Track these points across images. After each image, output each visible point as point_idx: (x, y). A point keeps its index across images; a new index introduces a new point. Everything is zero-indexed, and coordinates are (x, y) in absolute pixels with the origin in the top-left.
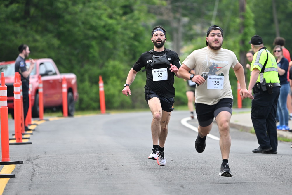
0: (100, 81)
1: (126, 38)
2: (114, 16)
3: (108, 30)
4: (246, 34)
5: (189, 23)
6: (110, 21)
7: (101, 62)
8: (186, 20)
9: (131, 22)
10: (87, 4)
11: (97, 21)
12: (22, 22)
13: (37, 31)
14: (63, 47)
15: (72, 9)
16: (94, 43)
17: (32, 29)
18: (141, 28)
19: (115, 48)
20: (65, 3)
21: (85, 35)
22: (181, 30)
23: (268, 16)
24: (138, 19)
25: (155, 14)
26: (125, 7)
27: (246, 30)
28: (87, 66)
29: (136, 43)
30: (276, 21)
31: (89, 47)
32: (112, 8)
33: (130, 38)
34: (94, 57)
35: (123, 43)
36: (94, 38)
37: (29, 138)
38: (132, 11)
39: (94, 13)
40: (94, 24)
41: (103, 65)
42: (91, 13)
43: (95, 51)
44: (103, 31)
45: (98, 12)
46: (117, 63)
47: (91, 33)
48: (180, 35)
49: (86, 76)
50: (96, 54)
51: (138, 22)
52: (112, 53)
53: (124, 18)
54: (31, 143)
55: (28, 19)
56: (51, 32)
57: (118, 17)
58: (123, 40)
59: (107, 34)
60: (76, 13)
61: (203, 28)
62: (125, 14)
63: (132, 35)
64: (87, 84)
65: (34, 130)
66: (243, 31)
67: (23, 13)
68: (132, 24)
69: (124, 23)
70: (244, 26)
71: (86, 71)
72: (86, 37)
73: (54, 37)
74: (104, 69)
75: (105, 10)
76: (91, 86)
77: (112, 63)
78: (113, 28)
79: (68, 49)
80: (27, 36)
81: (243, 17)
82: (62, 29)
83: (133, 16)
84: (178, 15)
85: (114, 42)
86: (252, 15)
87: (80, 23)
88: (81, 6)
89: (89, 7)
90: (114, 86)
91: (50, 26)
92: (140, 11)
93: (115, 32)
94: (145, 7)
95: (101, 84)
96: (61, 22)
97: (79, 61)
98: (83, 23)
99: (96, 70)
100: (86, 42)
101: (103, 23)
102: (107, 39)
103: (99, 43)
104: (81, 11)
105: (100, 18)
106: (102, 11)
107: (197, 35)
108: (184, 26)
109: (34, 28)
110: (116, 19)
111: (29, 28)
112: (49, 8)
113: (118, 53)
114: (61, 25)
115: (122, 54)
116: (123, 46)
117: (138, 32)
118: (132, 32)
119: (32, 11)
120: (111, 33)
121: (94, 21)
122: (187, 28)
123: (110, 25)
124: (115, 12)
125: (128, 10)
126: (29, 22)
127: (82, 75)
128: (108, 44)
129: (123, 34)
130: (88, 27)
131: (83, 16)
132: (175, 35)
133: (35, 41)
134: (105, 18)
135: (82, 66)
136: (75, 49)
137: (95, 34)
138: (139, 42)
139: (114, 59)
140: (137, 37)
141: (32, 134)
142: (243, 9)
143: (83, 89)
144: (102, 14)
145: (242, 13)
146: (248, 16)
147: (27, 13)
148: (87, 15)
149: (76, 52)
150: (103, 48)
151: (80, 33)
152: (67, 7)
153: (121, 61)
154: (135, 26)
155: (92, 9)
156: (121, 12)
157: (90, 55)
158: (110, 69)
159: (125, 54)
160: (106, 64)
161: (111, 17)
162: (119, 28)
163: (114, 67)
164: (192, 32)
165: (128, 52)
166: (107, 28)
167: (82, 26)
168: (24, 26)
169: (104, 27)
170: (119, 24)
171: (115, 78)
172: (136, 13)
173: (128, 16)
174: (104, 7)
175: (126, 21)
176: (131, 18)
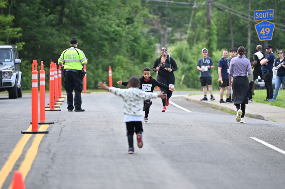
0: (109, 70)
1: (128, 40)
2: (120, 25)
3: (116, 35)
4: (210, 40)
5: (172, 31)
6: (118, 29)
7: (111, 56)
8: (170, 29)
9: (132, 29)
10: (102, 16)
11: (109, 28)
12: (57, 28)
13: (67, 34)
14: (85, 45)
15: (92, 19)
16: (106, 43)
17: (63, 32)
18: (139, 34)
19: (120, 47)
20: (87, 15)
21: (100, 37)
22: (166, 36)
23: (226, 28)
24: (137, 28)
25: (149, 24)
26: (128, 19)
27: (211, 37)
28: (101, 59)
29: (135, 44)
30: (232, 32)
31: (103, 45)
32: (119, 20)
33: (131, 40)
34: (106, 52)
35: (126, 44)
36: (106, 39)
37: (59, 107)
38: (133, 22)
39: (107, 23)
40: (107, 30)
41: (112, 58)
42: (105, 23)
43: (107, 49)
44: (112, 35)
45: (110, 22)
46: (121, 57)
47: (104, 36)
48: (166, 39)
49: (100, 66)
50: (107, 51)
51: (137, 30)
52: (118, 51)
53: (127, 26)
54: (60, 110)
55: (61, 26)
56: (77, 35)
57: (123, 26)
58: (126, 42)
59: (115, 37)
60: (94, 22)
61: (181, 35)
62: (128, 24)
63: (133, 38)
64: (100, 70)
65: (63, 101)
66: (209, 39)
67: (58, 21)
68: (133, 31)
69: (127, 30)
70: (209, 34)
71: (100, 62)
72: (101, 39)
73: (79, 38)
74: (112, 61)
75: (115, 20)
76: (103, 73)
77: (118, 57)
78: (120, 34)
79: (88, 47)
80: (60, 37)
81: (209, 28)
82: (84, 33)
83: (134, 25)
84: (164, 26)
85: (120, 43)
86: (216, 27)
87: (97, 29)
88: (98, 17)
89: (104, 18)
90: (119, 73)
91: (77, 31)
92: (138, 22)
93: (121, 36)
94: (142, 20)
95: (110, 72)
96: (84, 28)
97: (95, 55)
98: (99, 29)
99: (107, 62)
100: (100, 42)
101: (112, 30)
102: (115, 41)
103: (110, 43)
104: (98, 21)
105: (111, 26)
106: (112, 22)
107: (177, 40)
108: (169, 33)
109: (65, 32)
110: (122, 27)
111: (61, 32)
112: (75, 18)
113: (123, 50)
114: (84, 30)
115: (125, 52)
116: (126, 46)
117: (137, 36)
118: (132, 36)
119: (64, 20)
120: (118, 36)
121: (106, 28)
122: (171, 35)
123: (118, 31)
124: (121, 23)
125: (130, 21)
126: (62, 28)
127: (98, 65)
128: (116, 44)
129: (126, 37)
130: (102, 32)
131: (99, 25)
132: (162, 39)
133: (66, 40)
134: (114, 26)
135: (97, 59)
136: (93, 47)
137: (107, 37)
138: (137, 43)
139: (120, 54)
140: (136, 40)
141: (61, 104)
142: (209, 23)
143: (98, 74)
144: (112, 23)
145: (209, 26)
146: (212, 28)
147: (61, 21)
148: (102, 24)
149: (93, 49)
150: (113, 46)
151: (97, 36)
152: (89, 18)
153: (125, 56)
154: (135, 32)
155: (106, 20)
156: (125, 22)
157: (104, 51)
158: (116, 61)
159: (127, 51)
160: (114, 57)
161: (118, 26)
162: (124, 34)
163: (119, 60)
164: (174, 38)
165: (129, 50)
166: (116, 33)
167: (98, 31)
168: (59, 30)
169: (114, 32)
170: (123, 31)
171: (120, 67)
172: (136, 23)
173: (130, 25)
174: (114, 18)
175: (129, 28)
176: (132, 27)
